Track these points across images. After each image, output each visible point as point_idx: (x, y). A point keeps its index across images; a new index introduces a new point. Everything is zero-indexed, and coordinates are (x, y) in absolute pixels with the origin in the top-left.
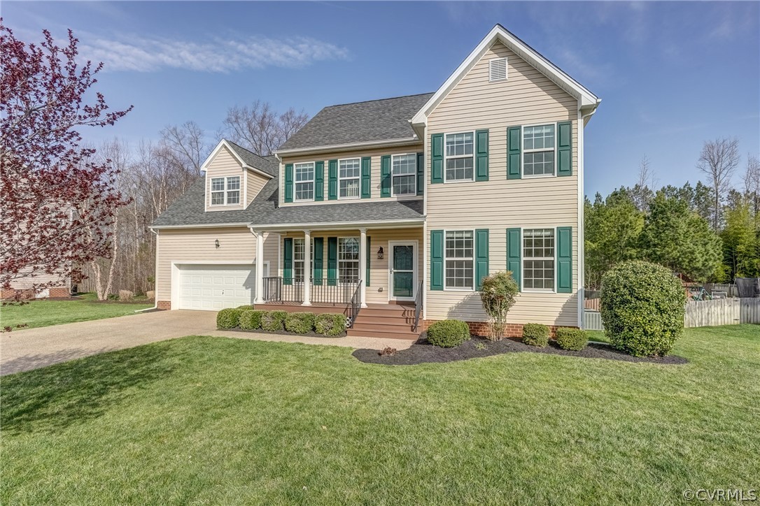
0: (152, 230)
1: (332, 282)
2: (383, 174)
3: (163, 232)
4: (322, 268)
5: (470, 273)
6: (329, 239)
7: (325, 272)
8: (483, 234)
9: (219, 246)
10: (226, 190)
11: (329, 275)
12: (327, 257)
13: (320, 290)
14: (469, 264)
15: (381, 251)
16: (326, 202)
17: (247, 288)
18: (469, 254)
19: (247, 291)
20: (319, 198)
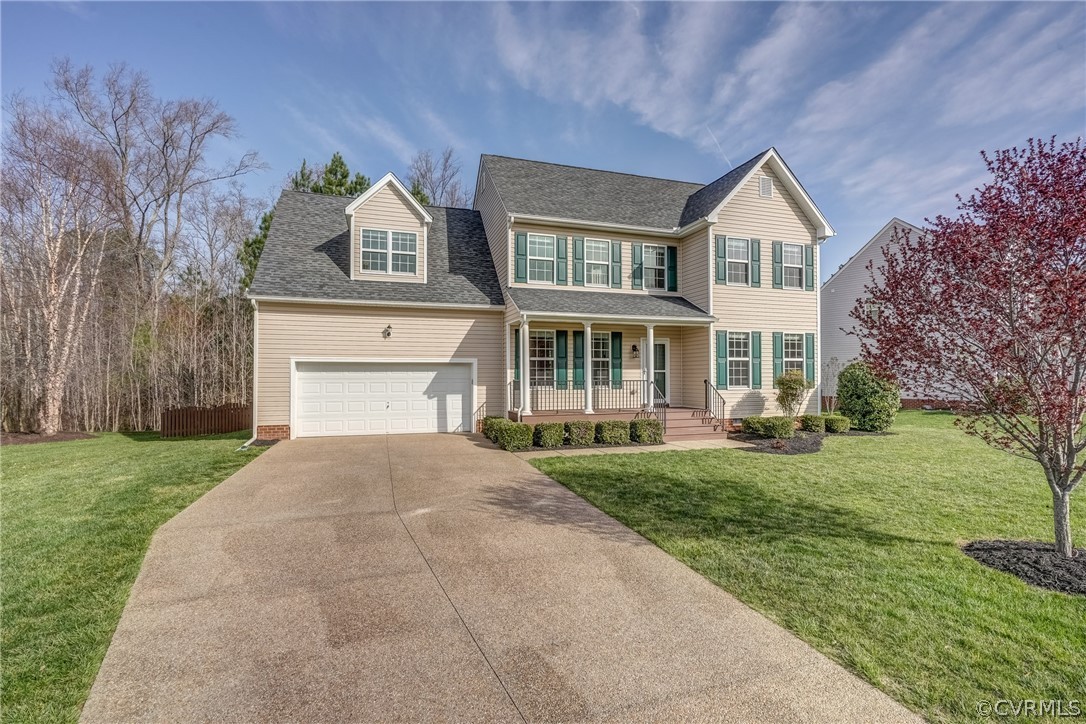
0: (253, 302)
1: (579, 384)
2: (633, 262)
3: (266, 306)
4: (566, 368)
5: (746, 373)
6: (574, 332)
7: (570, 372)
8: (758, 336)
9: (389, 334)
10: (390, 251)
11: (575, 376)
12: (572, 354)
13: (563, 396)
14: (746, 364)
15: (634, 348)
16: (570, 287)
17: (429, 398)
18: (746, 354)
19: (430, 401)
20: (563, 281)
